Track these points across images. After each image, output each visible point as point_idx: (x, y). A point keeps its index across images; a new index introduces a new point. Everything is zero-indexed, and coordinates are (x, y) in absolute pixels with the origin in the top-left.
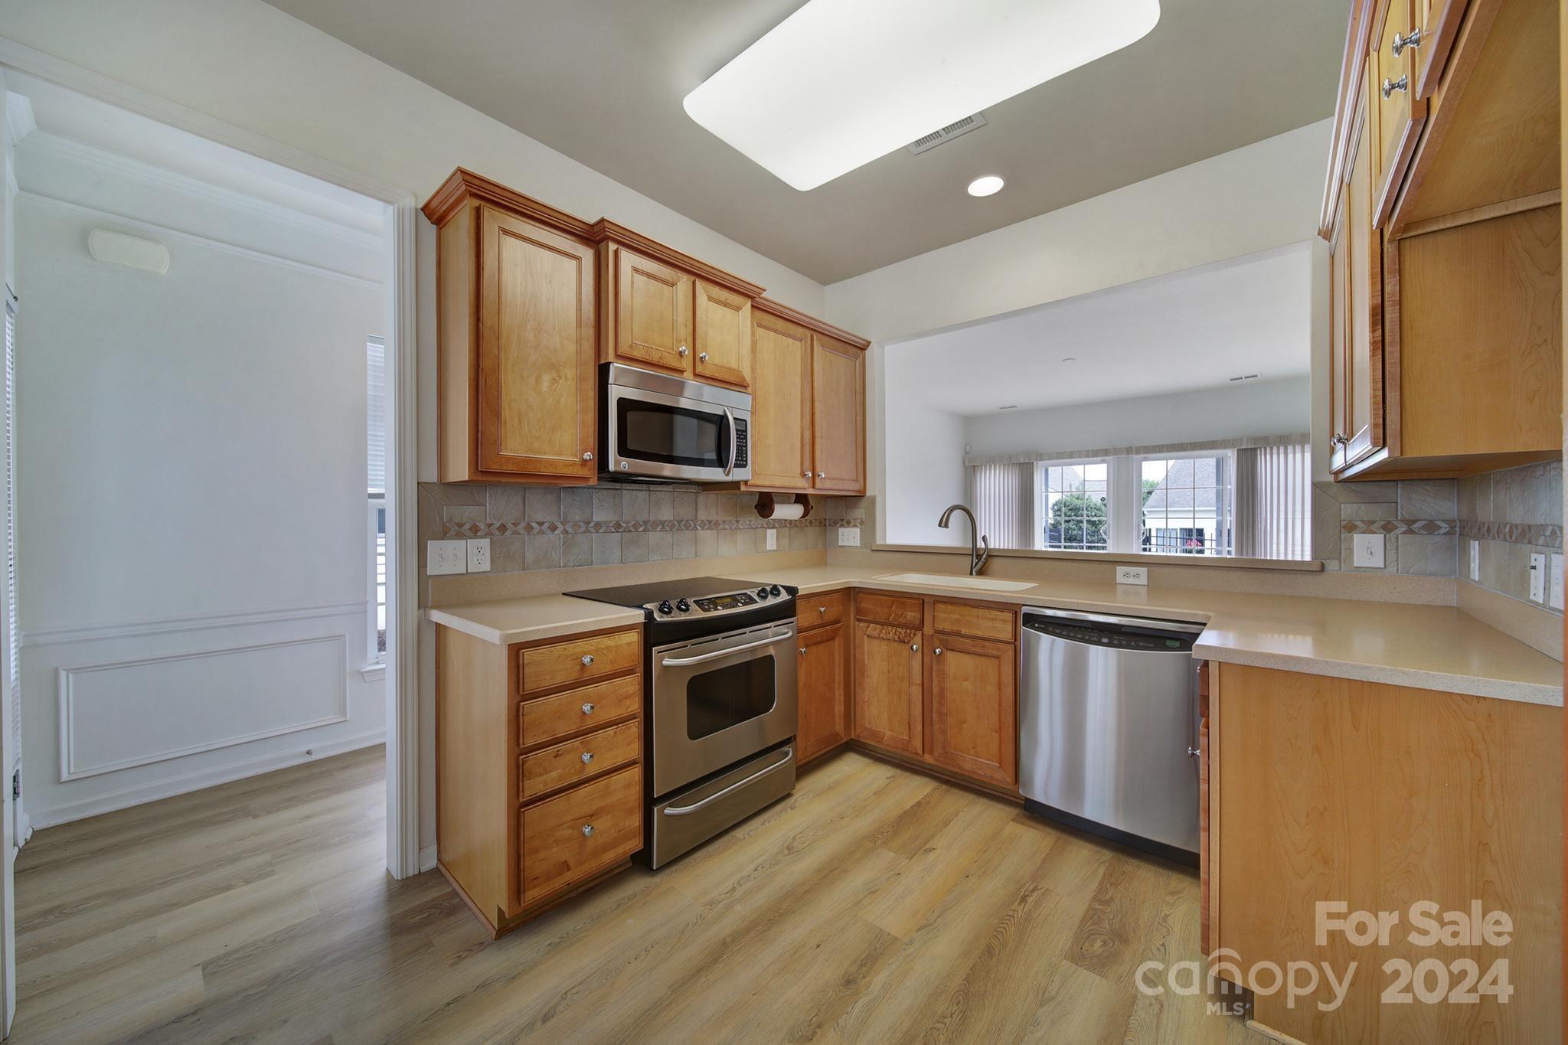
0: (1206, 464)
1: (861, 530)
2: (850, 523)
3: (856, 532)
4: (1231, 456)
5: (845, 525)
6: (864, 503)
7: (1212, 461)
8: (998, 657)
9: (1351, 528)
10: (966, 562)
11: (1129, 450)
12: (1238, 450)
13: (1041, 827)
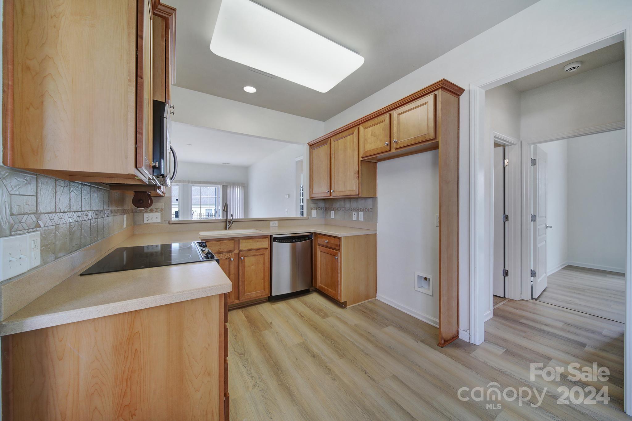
0: (212, 189)
1: (161, 214)
2: (153, 210)
3: (159, 215)
4: (220, 188)
5: (149, 211)
6: (163, 200)
7: (214, 188)
8: (263, 254)
9: (312, 209)
10: (223, 225)
11: (189, 182)
12: (222, 186)
13: (278, 303)
